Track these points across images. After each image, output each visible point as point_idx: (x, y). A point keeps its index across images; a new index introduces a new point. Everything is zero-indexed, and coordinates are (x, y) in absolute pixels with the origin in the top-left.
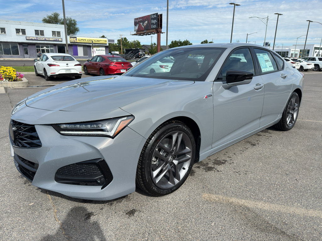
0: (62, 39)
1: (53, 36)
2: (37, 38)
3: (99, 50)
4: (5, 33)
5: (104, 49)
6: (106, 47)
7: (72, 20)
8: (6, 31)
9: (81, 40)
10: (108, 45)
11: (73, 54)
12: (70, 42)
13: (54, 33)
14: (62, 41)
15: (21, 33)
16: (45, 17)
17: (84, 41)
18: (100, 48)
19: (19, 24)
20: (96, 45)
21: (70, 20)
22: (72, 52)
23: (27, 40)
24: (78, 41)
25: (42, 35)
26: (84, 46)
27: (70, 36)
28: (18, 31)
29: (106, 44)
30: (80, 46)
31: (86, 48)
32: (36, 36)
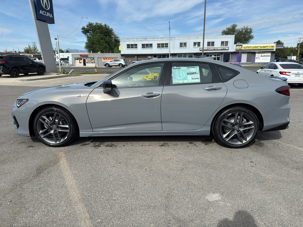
0: (229, 47)
1: (221, 45)
2: (208, 48)
3: (263, 56)
4: (186, 46)
5: (270, 54)
6: (272, 53)
7: (248, 29)
8: (187, 45)
9: (247, 47)
10: (275, 50)
11: (236, 60)
12: (236, 50)
13: (222, 43)
14: (228, 50)
15: (197, 46)
16: (225, 29)
17: (250, 48)
18: (266, 54)
19: (197, 38)
20: (261, 51)
21: (246, 29)
22: (236, 59)
23: (200, 50)
24: (243, 49)
25: (212, 46)
26: (248, 53)
27: (237, 44)
28: (195, 44)
29: (273, 49)
30: (245, 53)
31: (251, 55)
32: (208, 46)
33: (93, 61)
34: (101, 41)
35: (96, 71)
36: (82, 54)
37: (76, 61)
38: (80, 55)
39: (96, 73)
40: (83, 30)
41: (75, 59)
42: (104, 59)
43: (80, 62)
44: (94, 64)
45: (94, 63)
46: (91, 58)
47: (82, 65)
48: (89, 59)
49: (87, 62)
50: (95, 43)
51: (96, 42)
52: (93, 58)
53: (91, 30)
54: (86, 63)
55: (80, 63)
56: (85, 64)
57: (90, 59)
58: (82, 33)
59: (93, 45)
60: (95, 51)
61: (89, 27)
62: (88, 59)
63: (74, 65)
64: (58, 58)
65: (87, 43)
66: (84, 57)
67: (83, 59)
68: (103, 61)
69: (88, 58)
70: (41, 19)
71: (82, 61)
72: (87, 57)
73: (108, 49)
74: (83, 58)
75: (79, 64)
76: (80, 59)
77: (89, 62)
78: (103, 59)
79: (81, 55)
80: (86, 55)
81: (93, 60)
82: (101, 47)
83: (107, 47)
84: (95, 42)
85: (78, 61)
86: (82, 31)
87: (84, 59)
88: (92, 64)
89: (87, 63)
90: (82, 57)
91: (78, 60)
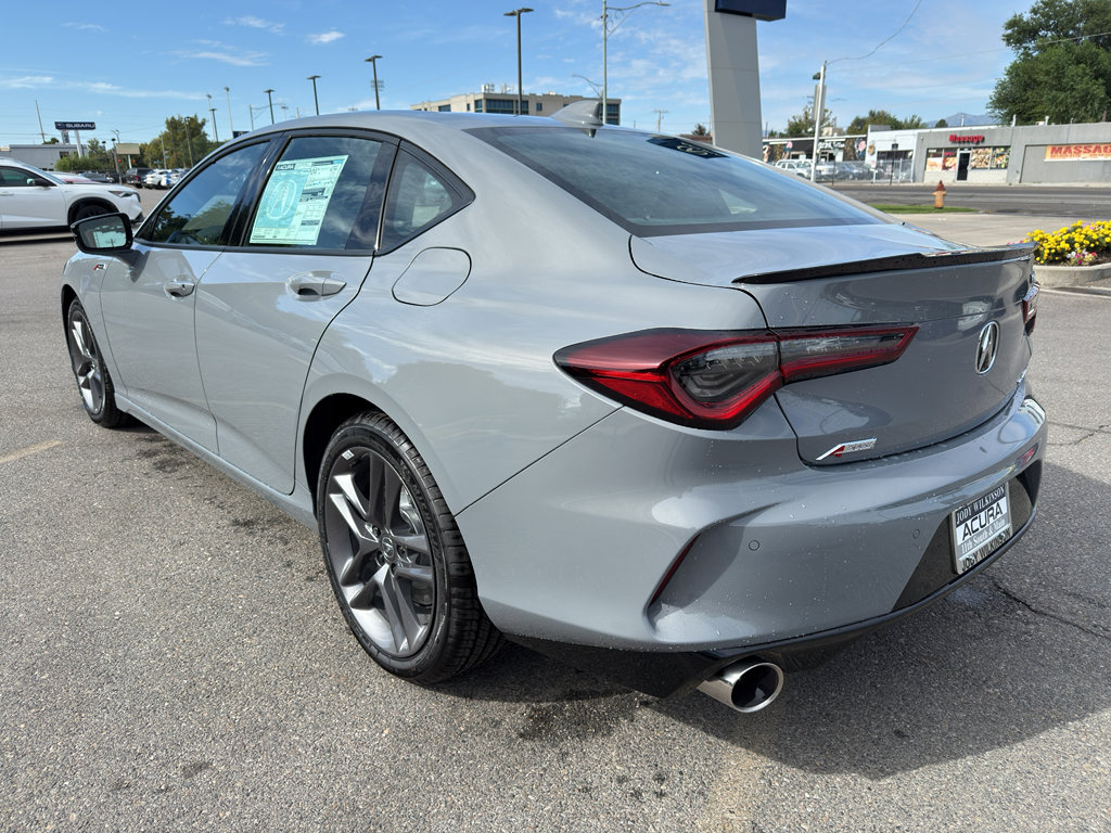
33: (1001, 161)
34: (1072, 70)
35: (939, 203)
36: (961, 132)
37: (931, 160)
38: (951, 137)
39: (940, 210)
40: (1009, 31)
41: (928, 155)
42: (1053, 150)
43: (947, 164)
44: (1006, 171)
45: (1006, 167)
46: (995, 148)
47: (950, 178)
48: (986, 153)
49: (973, 164)
50: (1039, 84)
51: (1046, 78)
52: (1007, 148)
53: (1047, 28)
54: (969, 168)
55: (945, 168)
56: (962, 174)
57: (990, 151)
58: (1005, 43)
59: (1029, 93)
60: (1027, 118)
61: (1042, 15)
62: (980, 150)
63: (919, 176)
64: (872, 151)
65: (1002, 85)
66: (966, 145)
67: (959, 152)
68: (1048, 159)
69: (985, 147)
70: (733, 9)
71: (955, 162)
72: (978, 143)
73: (1096, 105)
74: (962, 149)
75: (938, 173)
76: (951, 152)
77: (983, 165)
78: (1049, 149)
79: (954, 139)
80: (975, 135)
81: (1001, 155)
82: (1063, 95)
83: (1094, 98)
84: (1041, 78)
85: (939, 161)
86: (1007, 36)
87: (966, 151)
88: (997, 171)
89: (974, 168)
90: (957, 145)
91: (940, 156)
